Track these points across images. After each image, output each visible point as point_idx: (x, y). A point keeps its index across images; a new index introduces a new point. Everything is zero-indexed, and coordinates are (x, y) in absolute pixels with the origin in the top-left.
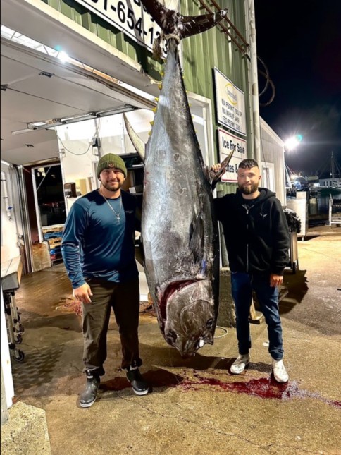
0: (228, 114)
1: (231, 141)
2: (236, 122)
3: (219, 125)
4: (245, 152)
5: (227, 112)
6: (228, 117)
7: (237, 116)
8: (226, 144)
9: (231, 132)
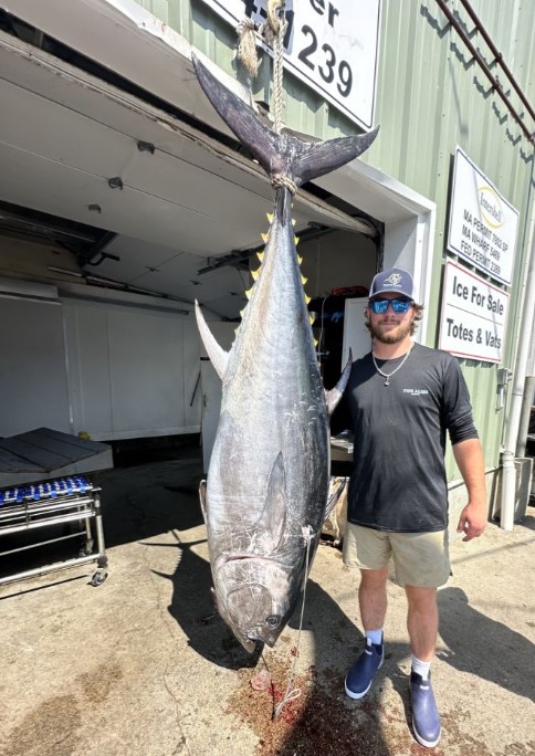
0: (475, 239)
1: (474, 289)
2: (492, 259)
3: (452, 255)
4: (505, 312)
5: (474, 235)
6: (475, 246)
7: (496, 248)
8: (461, 291)
9: (478, 272)
